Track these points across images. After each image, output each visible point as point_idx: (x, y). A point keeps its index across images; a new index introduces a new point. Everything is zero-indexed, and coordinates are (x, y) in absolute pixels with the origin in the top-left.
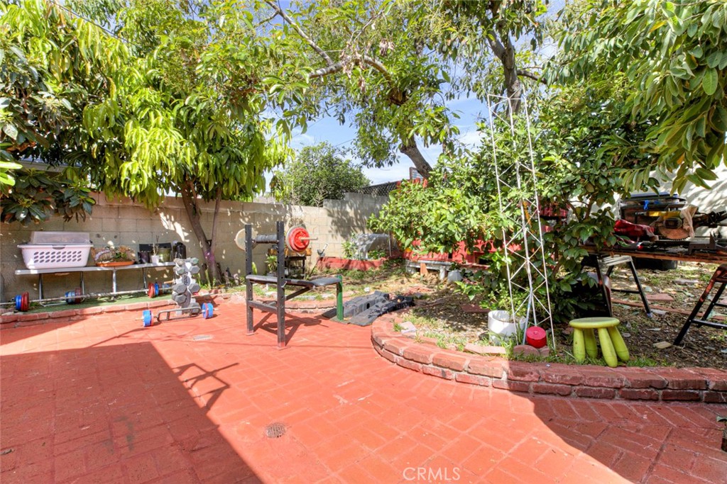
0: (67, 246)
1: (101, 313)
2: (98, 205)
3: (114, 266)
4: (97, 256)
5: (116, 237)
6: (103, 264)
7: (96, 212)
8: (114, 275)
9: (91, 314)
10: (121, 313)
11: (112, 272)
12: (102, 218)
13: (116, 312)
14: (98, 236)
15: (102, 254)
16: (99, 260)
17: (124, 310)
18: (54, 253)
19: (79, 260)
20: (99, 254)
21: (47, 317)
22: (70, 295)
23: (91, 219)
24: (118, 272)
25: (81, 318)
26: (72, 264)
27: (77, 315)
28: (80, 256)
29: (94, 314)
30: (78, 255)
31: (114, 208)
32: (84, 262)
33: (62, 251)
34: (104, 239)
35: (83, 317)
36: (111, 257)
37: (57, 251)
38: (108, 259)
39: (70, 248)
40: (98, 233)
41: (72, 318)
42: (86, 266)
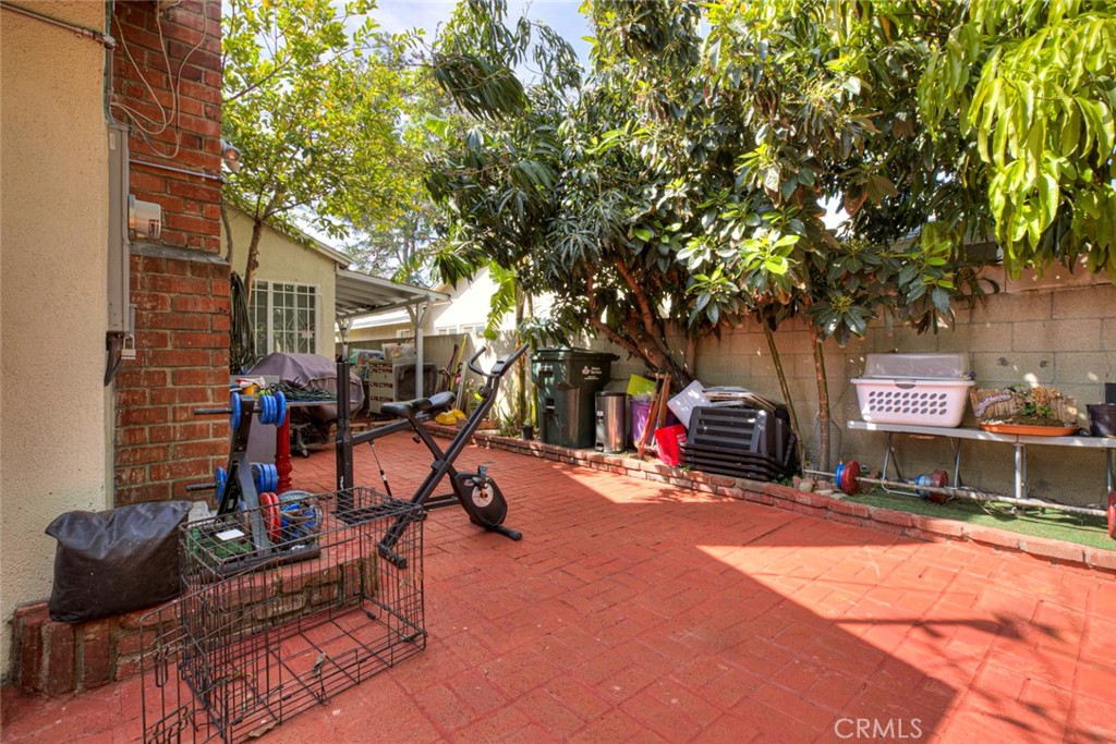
0: (917, 383)
1: (962, 539)
2: (1005, 294)
3: (1018, 435)
4: (982, 406)
5: (1043, 364)
6: (990, 426)
7: (998, 308)
8: (1018, 455)
9: (942, 535)
10: (1008, 555)
11: (1011, 448)
12: (1012, 323)
13: (998, 547)
14: (1003, 362)
15: (993, 404)
16: (984, 417)
17: (1017, 550)
18: (897, 395)
19: (943, 412)
20: (987, 401)
21: (866, 515)
22: (922, 481)
23: (988, 325)
24: (1025, 449)
25: (922, 536)
26: (928, 419)
27: (914, 527)
28: (944, 404)
29: (950, 537)
30: (939, 402)
31: (1040, 297)
32: (952, 415)
33: (912, 392)
34: (1015, 368)
35: (928, 537)
36: (1012, 411)
37: (903, 391)
38: (1005, 416)
39: (924, 387)
40: (1002, 356)
41: (907, 532)
42: (959, 427)
